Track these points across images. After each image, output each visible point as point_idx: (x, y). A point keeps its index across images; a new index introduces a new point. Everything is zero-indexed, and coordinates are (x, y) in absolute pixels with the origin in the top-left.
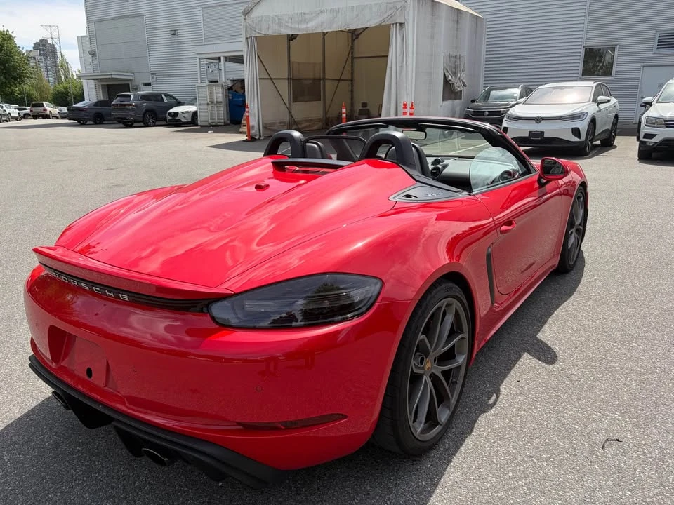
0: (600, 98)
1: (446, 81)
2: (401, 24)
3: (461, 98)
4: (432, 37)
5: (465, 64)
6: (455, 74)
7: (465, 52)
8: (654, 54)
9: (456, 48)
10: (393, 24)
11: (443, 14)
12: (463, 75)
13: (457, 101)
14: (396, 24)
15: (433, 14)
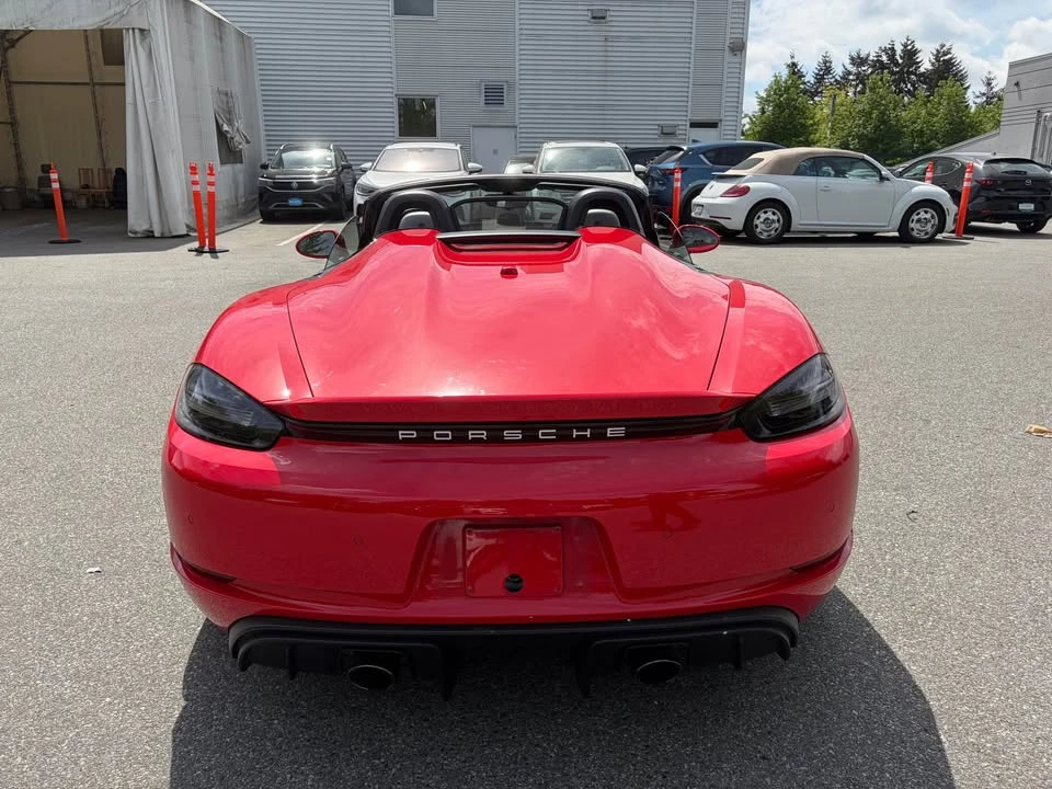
0: (470, 165)
1: (221, 134)
2: (142, 31)
3: (241, 162)
4: (192, 59)
5: (239, 107)
6: (230, 122)
7: (236, 88)
8: (484, 111)
9: (225, 80)
10: (128, 29)
11: (202, 22)
12: (239, 124)
13: (238, 166)
14: (133, 29)
15: (189, 21)
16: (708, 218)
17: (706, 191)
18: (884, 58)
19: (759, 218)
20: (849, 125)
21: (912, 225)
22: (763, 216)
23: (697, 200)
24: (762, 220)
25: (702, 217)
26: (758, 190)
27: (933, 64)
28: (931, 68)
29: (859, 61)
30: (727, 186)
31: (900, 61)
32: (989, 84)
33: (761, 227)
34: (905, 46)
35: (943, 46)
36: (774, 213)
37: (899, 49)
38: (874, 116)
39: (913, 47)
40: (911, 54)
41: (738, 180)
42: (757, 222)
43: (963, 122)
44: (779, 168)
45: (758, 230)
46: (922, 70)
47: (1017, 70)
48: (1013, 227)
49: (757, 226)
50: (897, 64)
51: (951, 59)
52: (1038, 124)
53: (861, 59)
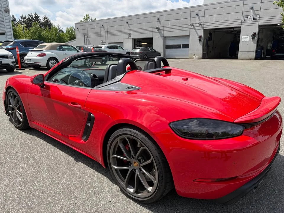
16: (34, 63)
17: (28, 55)
18: (30, 18)
19: (50, 62)
20: (30, 35)
21: (87, 63)
22: (51, 62)
23: (26, 58)
24: (51, 63)
25: (31, 63)
26: (48, 55)
27: (44, 21)
28: (43, 21)
29: (23, 18)
30: (39, 53)
31: (35, 19)
32: (59, 27)
33: (51, 65)
34: (35, 15)
35: (45, 16)
36: (54, 61)
37: (34, 16)
38: (37, 33)
39: (37, 15)
40: (37, 17)
41: (42, 51)
42: (50, 64)
43: (60, 37)
44: (52, 48)
45: (51, 66)
46: (41, 22)
47: (77, 25)
48: (100, 63)
49: (50, 65)
50: (34, 20)
51: (48, 20)
52: (85, 38)
53: (24, 17)
